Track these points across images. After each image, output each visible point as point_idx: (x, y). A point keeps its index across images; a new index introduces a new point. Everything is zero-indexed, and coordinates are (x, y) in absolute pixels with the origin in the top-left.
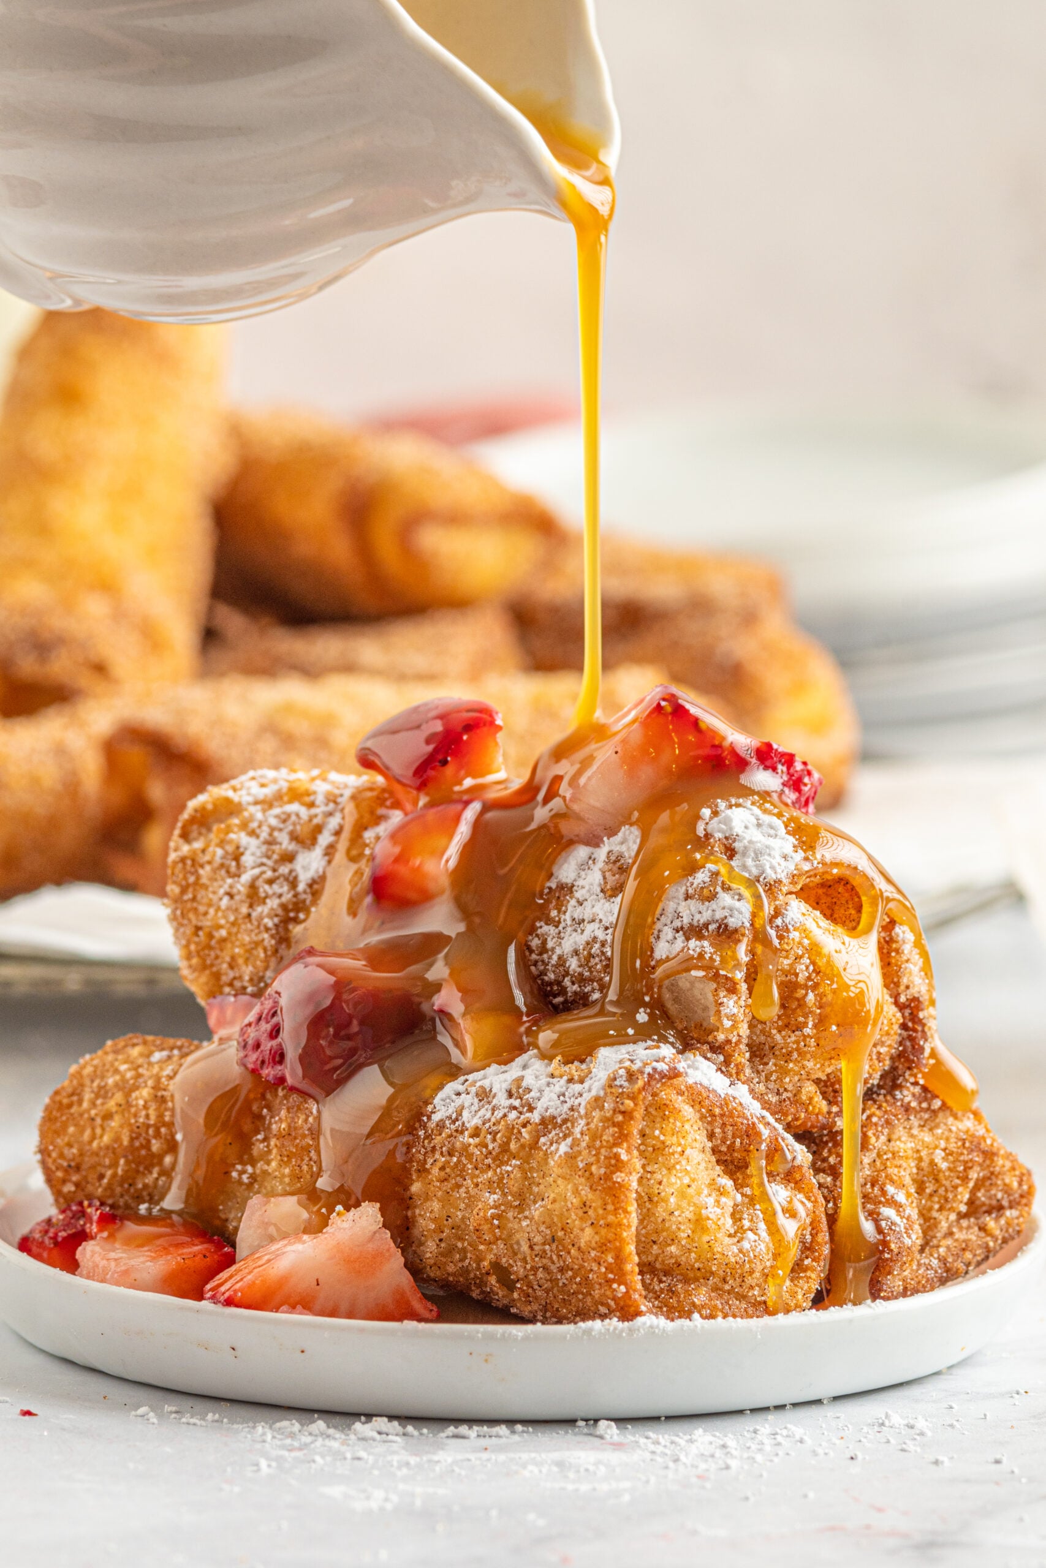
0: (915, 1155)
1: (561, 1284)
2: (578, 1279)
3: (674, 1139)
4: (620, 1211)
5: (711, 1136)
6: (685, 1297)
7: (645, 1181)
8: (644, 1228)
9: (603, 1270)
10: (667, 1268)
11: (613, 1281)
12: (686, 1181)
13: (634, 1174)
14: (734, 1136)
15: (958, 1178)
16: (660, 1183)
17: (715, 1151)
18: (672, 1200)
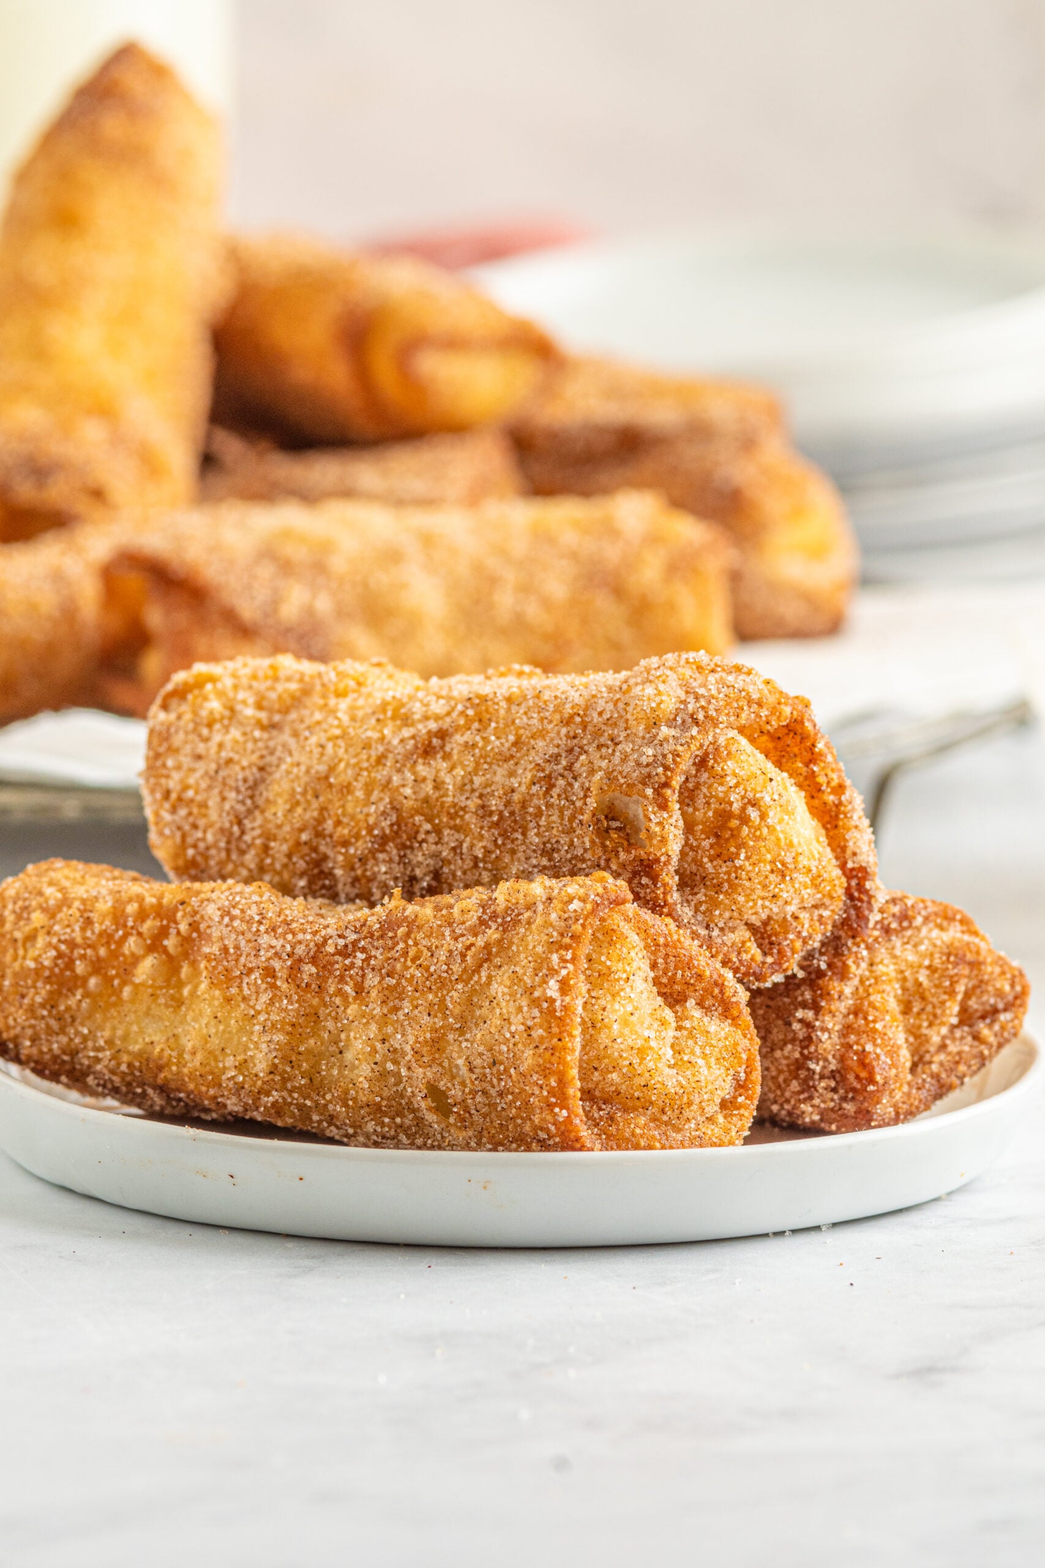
0: (900, 976)
1: (499, 1109)
2: (518, 1103)
3: (620, 965)
4: (565, 1034)
5: (654, 966)
6: (624, 1125)
7: (589, 1007)
8: (586, 1054)
9: (545, 1093)
10: (606, 1096)
11: (555, 1105)
12: (630, 1009)
13: (579, 998)
14: (676, 968)
15: (945, 993)
16: (604, 1009)
17: (656, 982)
18: (616, 1026)
